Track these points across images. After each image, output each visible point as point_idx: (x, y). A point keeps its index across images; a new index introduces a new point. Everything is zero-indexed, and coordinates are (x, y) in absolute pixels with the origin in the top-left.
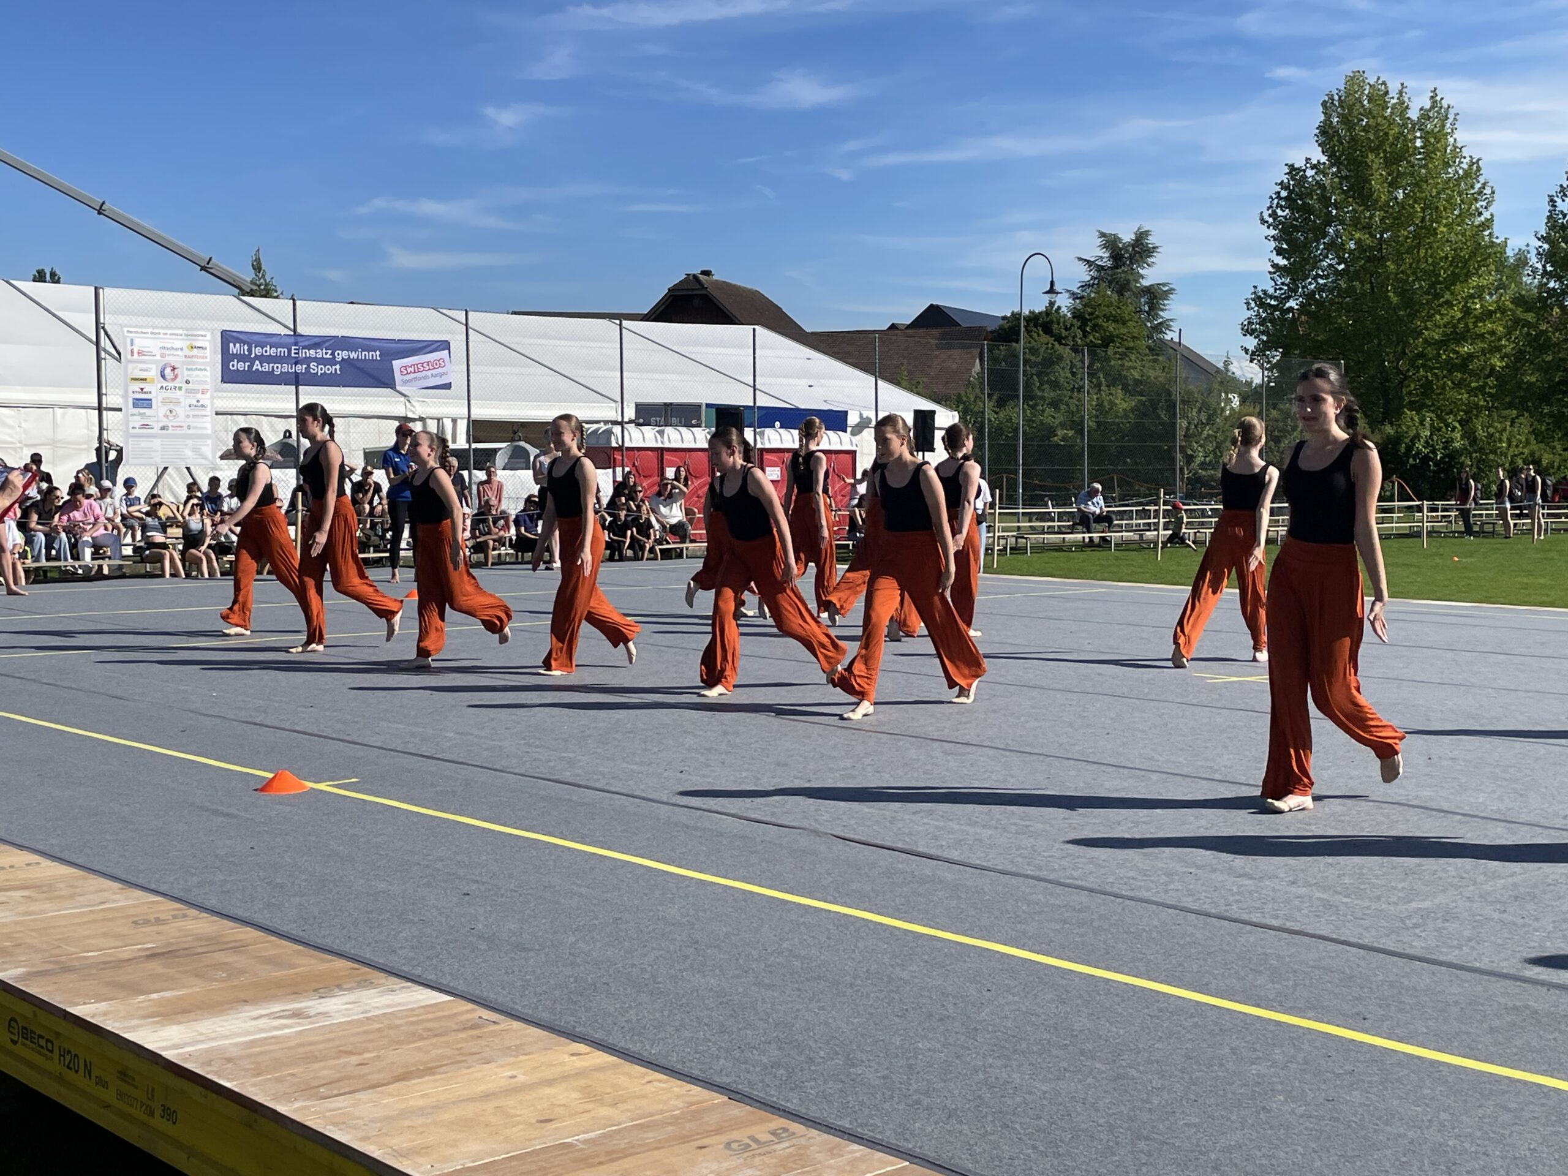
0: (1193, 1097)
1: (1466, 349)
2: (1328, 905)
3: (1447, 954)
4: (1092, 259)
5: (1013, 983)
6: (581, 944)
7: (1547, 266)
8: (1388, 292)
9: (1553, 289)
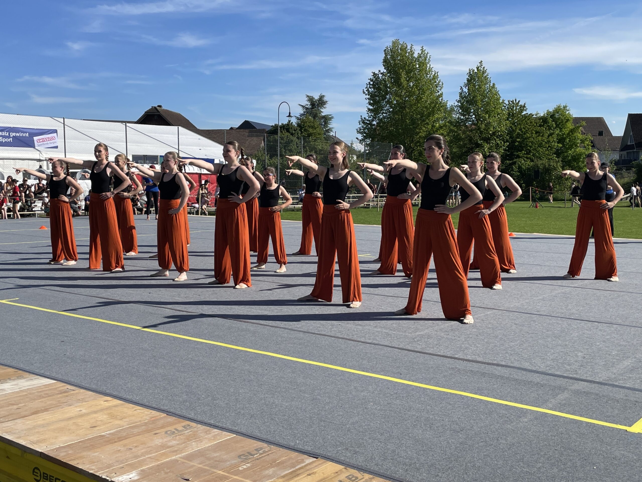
0: (341, 405)
2: (388, 334)
3: (428, 350)
4: (304, 105)
5: (275, 367)
6: (109, 359)
7: (460, 111)
8: (407, 119)
9: (463, 119)
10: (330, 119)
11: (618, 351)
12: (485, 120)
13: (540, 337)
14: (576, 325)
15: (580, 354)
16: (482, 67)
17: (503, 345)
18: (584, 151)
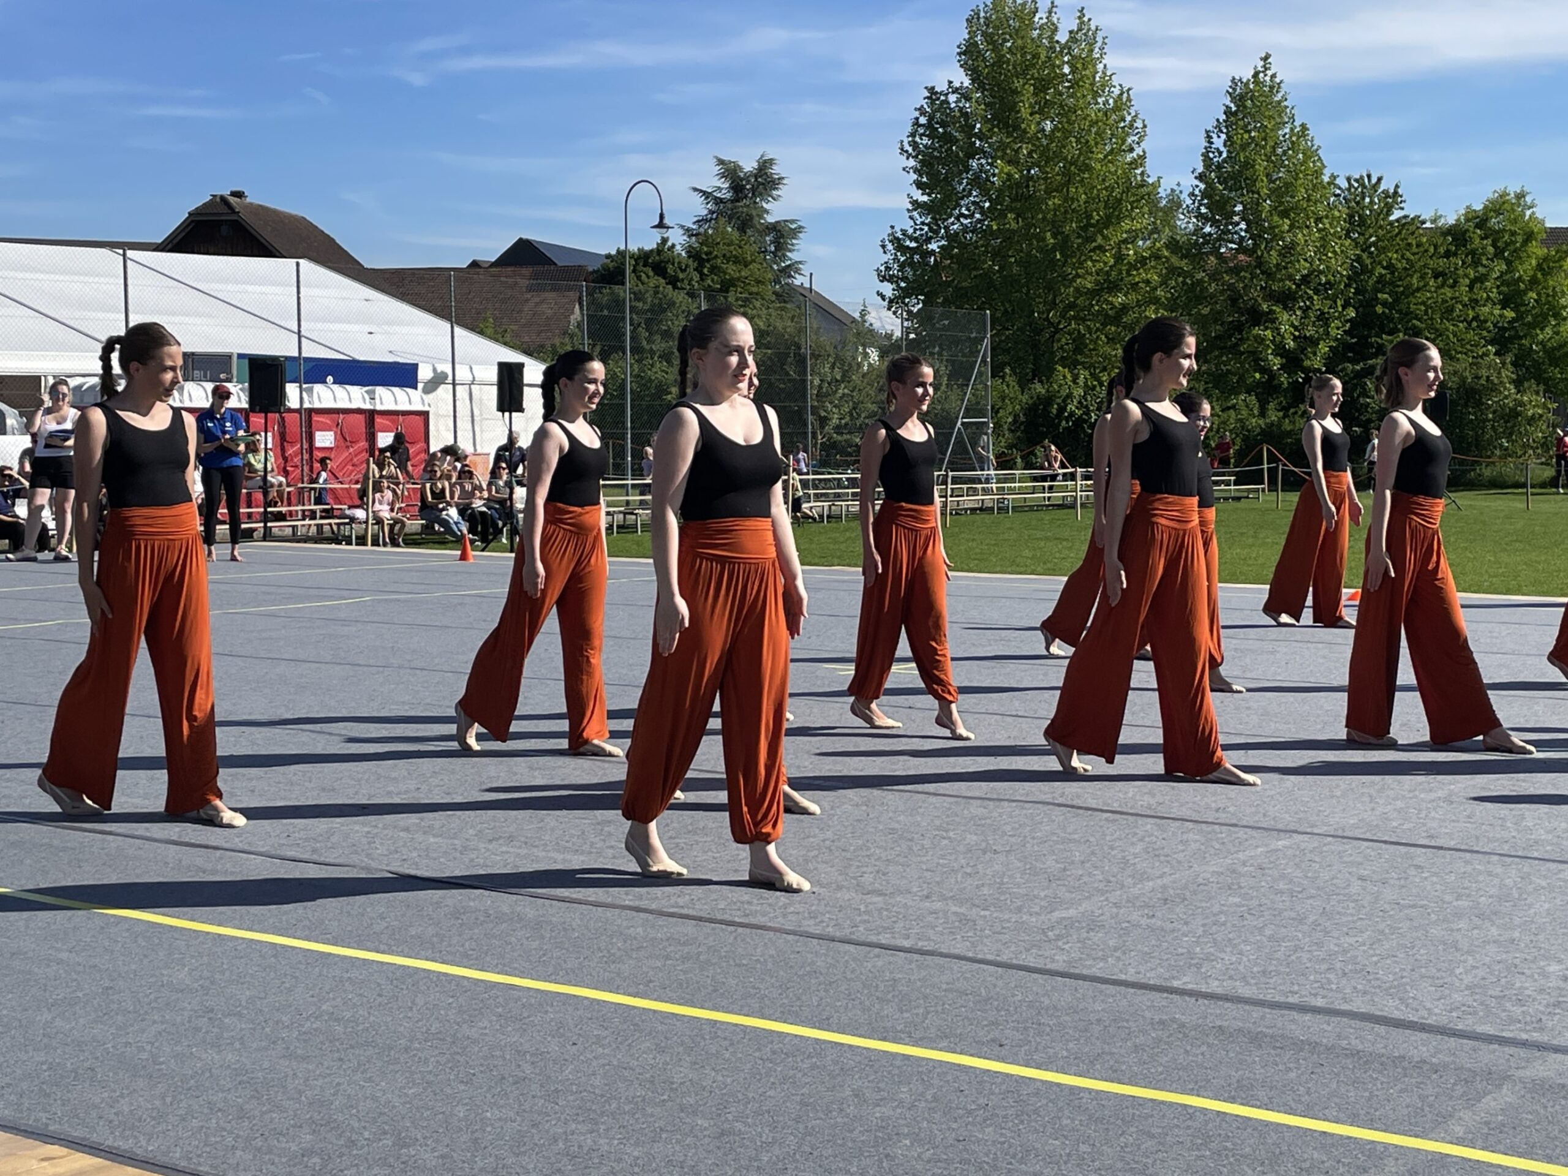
1: (1121, 299)
2: (964, 920)
3: (1090, 967)
4: (709, 190)
5: (603, 1033)
7: (1203, 208)
9: (1210, 234)
10: (794, 233)
12: (1278, 236)
13: (1434, 917)
14: (1546, 878)
16: (1269, 73)
17: (1320, 944)
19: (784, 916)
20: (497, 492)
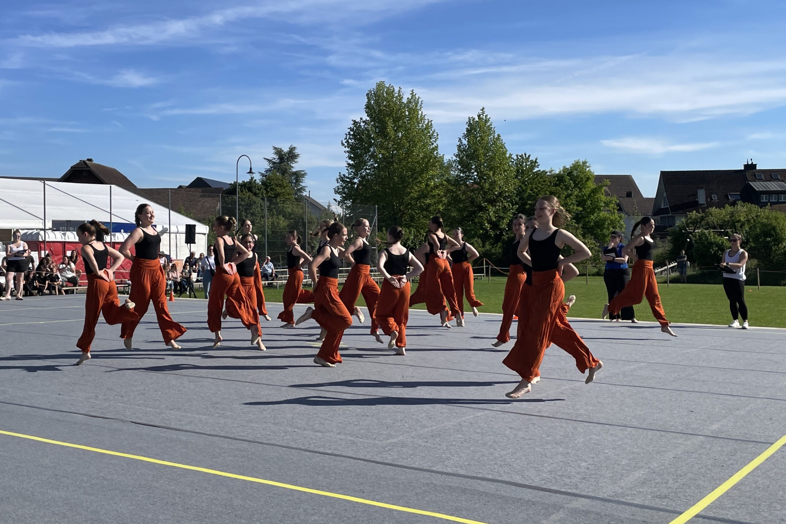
1: (428, 201)
2: (353, 443)
3: (401, 462)
4: (271, 159)
5: (208, 486)
7: (459, 167)
8: (396, 176)
9: (462, 177)
10: (303, 175)
11: (630, 460)
12: (489, 178)
13: (537, 443)
14: (583, 429)
15: (583, 464)
16: (485, 115)
17: (492, 454)
18: (608, 215)
19: (283, 440)
20: (185, 275)
